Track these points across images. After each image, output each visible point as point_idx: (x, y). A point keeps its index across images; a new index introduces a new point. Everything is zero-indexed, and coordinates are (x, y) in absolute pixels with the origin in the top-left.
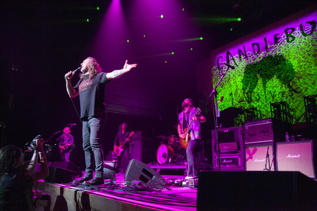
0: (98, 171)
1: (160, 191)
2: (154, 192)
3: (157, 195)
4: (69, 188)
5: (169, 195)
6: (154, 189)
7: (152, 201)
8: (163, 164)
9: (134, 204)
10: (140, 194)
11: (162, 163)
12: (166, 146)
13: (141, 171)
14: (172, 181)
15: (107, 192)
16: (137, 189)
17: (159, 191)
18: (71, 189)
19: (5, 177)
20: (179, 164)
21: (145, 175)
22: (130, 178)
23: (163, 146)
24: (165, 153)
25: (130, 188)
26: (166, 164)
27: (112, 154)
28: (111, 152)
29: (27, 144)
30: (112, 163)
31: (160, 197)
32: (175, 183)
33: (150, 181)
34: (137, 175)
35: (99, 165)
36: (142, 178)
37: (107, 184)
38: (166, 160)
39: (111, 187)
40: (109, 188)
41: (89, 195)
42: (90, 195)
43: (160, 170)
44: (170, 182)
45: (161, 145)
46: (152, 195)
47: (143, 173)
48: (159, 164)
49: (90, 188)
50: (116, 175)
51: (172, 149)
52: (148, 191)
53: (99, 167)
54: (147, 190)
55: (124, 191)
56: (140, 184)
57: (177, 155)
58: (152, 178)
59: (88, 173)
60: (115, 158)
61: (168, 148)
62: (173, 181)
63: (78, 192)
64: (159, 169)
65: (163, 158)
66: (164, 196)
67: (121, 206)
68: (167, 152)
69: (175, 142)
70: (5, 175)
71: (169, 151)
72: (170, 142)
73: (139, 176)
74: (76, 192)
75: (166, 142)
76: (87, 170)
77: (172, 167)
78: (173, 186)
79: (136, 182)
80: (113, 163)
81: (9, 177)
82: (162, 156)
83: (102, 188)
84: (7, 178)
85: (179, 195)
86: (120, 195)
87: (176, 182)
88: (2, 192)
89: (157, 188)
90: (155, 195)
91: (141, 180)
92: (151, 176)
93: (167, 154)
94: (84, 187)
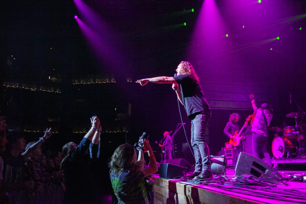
0: (205, 164)
1: (275, 186)
2: (267, 187)
3: (270, 190)
4: (180, 183)
5: (285, 190)
6: (267, 183)
7: (263, 196)
8: (280, 159)
9: (242, 198)
10: (250, 189)
11: (279, 157)
12: (282, 139)
13: (251, 164)
14: (290, 176)
15: (215, 186)
16: (248, 183)
17: (273, 186)
18: (182, 184)
19: (121, 172)
20: (300, 158)
21: (256, 169)
22: (240, 172)
23: (278, 139)
24: (281, 146)
25: (240, 182)
26: (284, 158)
27: (224, 151)
28: (223, 149)
29: (135, 145)
30: (222, 158)
31: (273, 192)
32: (293, 178)
33: (262, 175)
34: (247, 168)
35: (205, 158)
36: (253, 171)
37: (216, 179)
38: (283, 154)
39: (220, 182)
40: (218, 183)
41: (197, 189)
42: (199, 189)
43: (277, 165)
44: (288, 177)
45: (275, 138)
46: (264, 189)
47: (253, 166)
48: (275, 158)
49: (199, 183)
50: (227, 169)
51: (289, 142)
52: (261, 185)
53: (205, 160)
54: (258, 184)
55: (234, 185)
56: (250, 178)
57: (297, 147)
58: (265, 172)
59: (197, 168)
60: (227, 154)
61: (284, 141)
62: (292, 176)
63: (187, 186)
64: (275, 164)
65: (279, 151)
66: (279, 191)
67: (229, 200)
68: (283, 145)
69: (292, 133)
70: (121, 170)
71: (286, 144)
72: (285, 134)
73: (250, 169)
74: (185, 186)
75: (281, 135)
76: (197, 165)
77: (292, 161)
78: (292, 181)
79: (246, 176)
81: (124, 173)
82: (278, 149)
83: (211, 182)
84: (123, 173)
85: (297, 191)
86: (228, 190)
87: (295, 177)
88: (120, 185)
89: (271, 183)
90: (268, 190)
91: (252, 174)
92: (264, 170)
93: (284, 147)
94: (194, 182)
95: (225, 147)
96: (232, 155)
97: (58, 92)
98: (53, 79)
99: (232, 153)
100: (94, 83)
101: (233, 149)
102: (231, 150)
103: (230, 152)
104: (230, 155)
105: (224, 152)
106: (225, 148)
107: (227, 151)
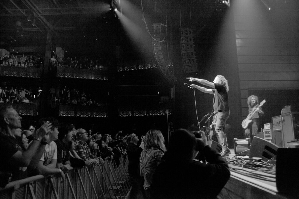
13: (263, 147)
27: (263, 131)
28: (262, 130)
34: (259, 151)
60: (266, 135)
73: (262, 153)
80: (247, 140)
95: (264, 128)
96: (271, 136)
97: (105, 79)
98: (100, 67)
99: (271, 135)
100: (137, 69)
101: (272, 130)
102: (269, 131)
103: (269, 133)
104: (269, 136)
105: (263, 133)
106: (264, 130)
107: (265, 132)
